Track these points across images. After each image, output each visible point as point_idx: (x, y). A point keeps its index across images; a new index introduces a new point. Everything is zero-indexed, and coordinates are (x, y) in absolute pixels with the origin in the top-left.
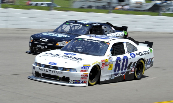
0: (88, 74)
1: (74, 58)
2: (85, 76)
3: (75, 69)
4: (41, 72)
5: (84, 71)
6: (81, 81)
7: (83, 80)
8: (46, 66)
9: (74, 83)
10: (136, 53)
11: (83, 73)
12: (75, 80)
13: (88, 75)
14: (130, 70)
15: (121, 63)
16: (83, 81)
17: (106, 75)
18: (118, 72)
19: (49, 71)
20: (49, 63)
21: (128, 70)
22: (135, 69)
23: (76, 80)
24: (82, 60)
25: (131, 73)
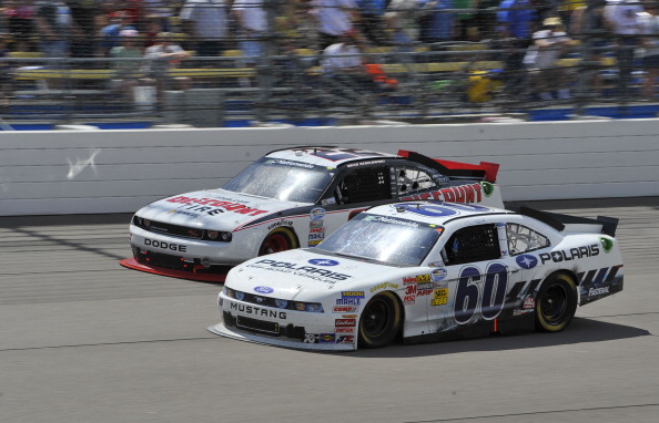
0: (355, 316)
1: (329, 272)
2: (346, 323)
3: (319, 304)
4: (235, 313)
5: (345, 309)
6: (337, 338)
7: (343, 334)
8: (248, 297)
9: (317, 342)
10: (541, 255)
11: (339, 316)
12: (319, 333)
13: (358, 319)
14: (518, 303)
15: (481, 285)
16: (342, 338)
17: (425, 319)
18: (470, 311)
19: (254, 311)
20: (256, 289)
21: (510, 305)
22: (536, 301)
23: (322, 335)
24: (344, 279)
25: (523, 314)
